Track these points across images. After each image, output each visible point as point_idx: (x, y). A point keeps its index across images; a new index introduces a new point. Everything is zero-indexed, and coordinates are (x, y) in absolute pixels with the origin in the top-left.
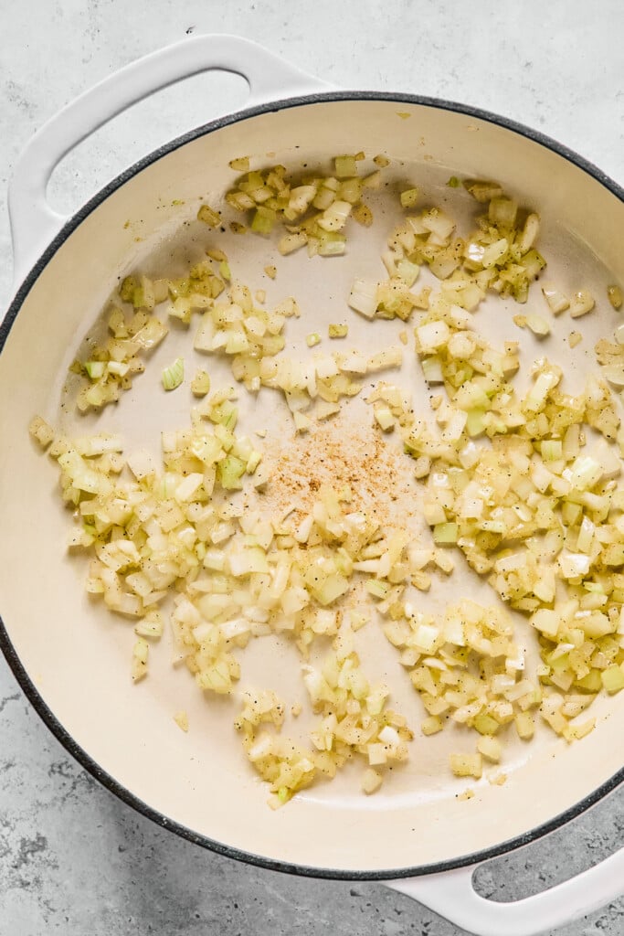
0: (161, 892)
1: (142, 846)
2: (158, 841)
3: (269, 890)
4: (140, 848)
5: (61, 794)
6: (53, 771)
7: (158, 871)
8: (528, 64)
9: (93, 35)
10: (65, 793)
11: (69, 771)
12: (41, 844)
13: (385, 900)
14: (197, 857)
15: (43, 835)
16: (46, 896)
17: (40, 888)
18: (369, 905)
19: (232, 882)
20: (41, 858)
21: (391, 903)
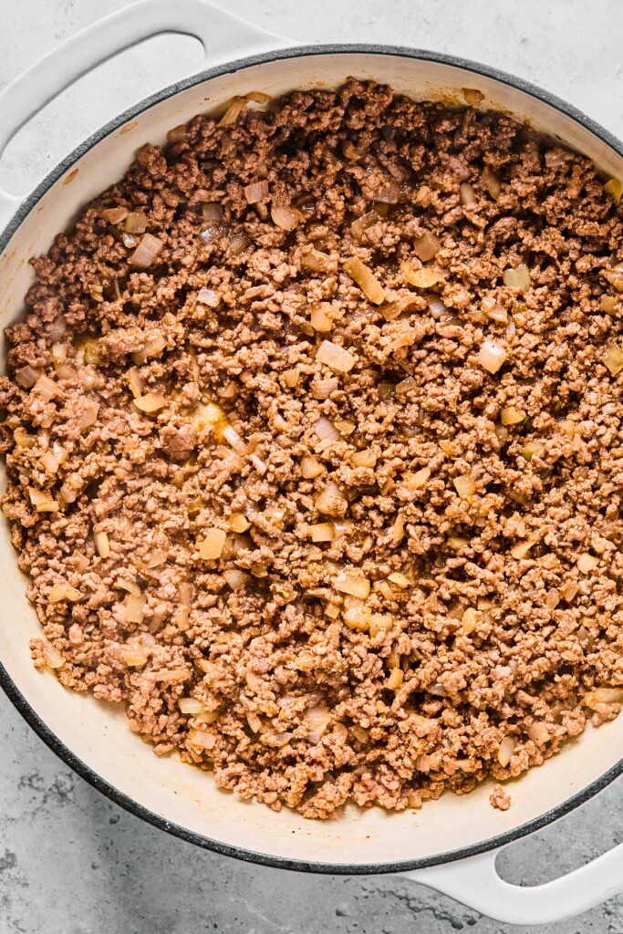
0: (136, 911)
1: (117, 862)
2: (134, 857)
3: (251, 909)
4: (114, 865)
5: (31, 808)
6: (22, 784)
7: (134, 889)
8: (524, 41)
9: (66, 9)
10: (36, 807)
11: (40, 784)
12: (10, 860)
13: (372, 919)
14: (174, 875)
15: (12, 851)
16: (15, 916)
17: (9, 907)
18: (355, 925)
19: (212, 900)
20: (10, 875)
21: (379, 923)
